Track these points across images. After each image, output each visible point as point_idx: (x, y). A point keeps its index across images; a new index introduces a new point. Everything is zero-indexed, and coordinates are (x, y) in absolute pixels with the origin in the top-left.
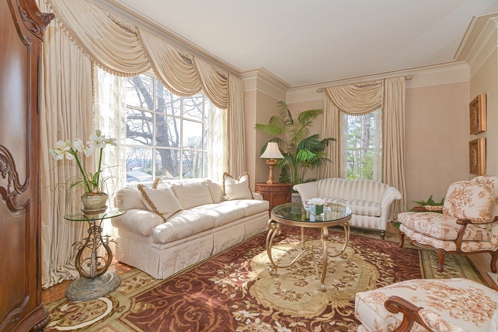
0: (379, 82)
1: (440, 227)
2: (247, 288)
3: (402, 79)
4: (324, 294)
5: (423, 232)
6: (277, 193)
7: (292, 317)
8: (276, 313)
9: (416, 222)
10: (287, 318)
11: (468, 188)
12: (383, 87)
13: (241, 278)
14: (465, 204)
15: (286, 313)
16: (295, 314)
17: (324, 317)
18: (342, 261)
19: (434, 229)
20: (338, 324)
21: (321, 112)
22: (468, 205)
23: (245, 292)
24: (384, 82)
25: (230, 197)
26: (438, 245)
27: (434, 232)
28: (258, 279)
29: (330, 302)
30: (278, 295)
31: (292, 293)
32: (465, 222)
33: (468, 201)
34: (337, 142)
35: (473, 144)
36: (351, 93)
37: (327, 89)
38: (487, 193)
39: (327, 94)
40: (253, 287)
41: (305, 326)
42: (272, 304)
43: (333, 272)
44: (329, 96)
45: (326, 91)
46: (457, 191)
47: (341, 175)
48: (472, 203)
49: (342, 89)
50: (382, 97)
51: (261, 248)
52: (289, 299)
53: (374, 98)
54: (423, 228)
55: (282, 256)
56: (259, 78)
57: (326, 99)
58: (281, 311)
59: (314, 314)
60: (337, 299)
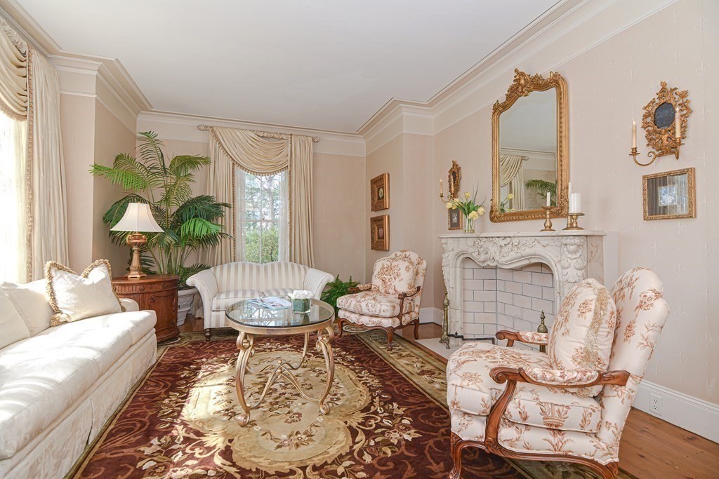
0: (285, 137)
1: (389, 304)
2: (229, 463)
3: (310, 139)
4: (330, 417)
5: (371, 313)
6: (157, 294)
7: (329, 462)
8: (308, 470)
9: (363, 304)
10: (325, 467)
11: (395, 263)
12: (290, 145)
13: (200, 454)
14: (395, 279)
15: (318, 462)
16: (329, 457)
17: (358, 442)
18: (306, 371)
19: (384, 307)
20: (376, 440)
21: (206, 161)
22: (398, 279)
23: (232, 470)
24: (291, 138)
25: (75, 313)
26: (387, 323)
27: (384, 311)
28: (230, 441)
29: (346, 423)
30: (283, 448)
31: (296, 434)
32: (403, 296)
33: (397, 275)
34: (232, 209)
35: (375, 221)
36: (250, 142)
37: (215, 129)
38: (411, 267)
39: (215, 136)
40: (234, 456)
41: (354, 463)
42: (291, 463)
43: (311, 388)
44: (218, 140)
45: (212, 131)
46: (385, 266)
47: (237, 258)
48: (401, 277)
49: (238, 134)
50: (289, 156)
51: (178, 394)
52: (303, 445)
53: (280, 156)
54: (371, 309)
55: (226, 394)
56: (100, 76)
57: (213, 144)
58: (310, 463)
59: (346, 444)
60: (349, 415)
